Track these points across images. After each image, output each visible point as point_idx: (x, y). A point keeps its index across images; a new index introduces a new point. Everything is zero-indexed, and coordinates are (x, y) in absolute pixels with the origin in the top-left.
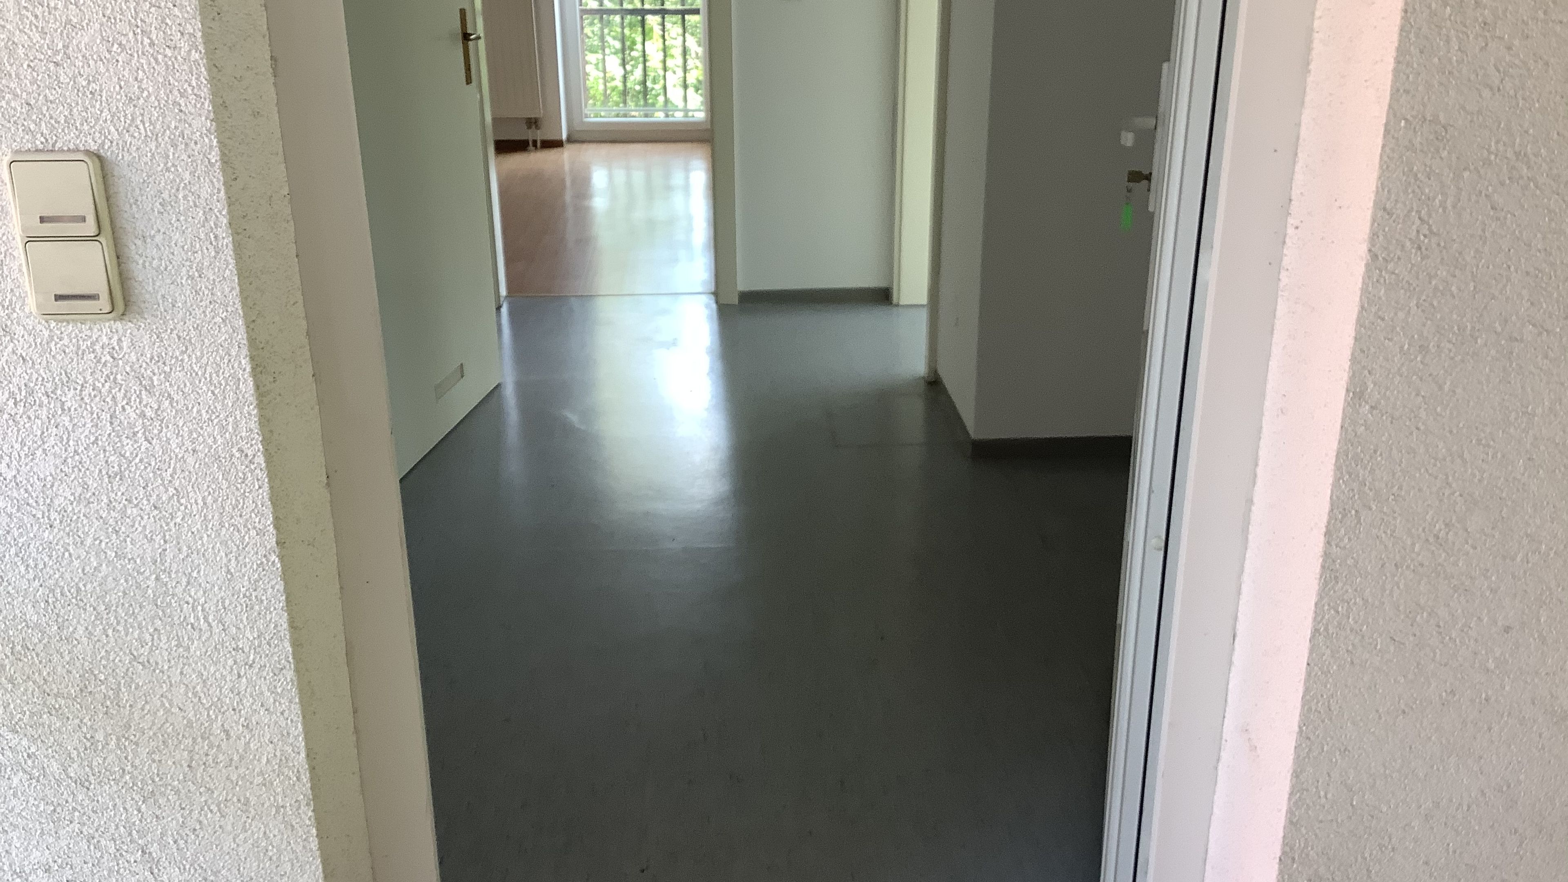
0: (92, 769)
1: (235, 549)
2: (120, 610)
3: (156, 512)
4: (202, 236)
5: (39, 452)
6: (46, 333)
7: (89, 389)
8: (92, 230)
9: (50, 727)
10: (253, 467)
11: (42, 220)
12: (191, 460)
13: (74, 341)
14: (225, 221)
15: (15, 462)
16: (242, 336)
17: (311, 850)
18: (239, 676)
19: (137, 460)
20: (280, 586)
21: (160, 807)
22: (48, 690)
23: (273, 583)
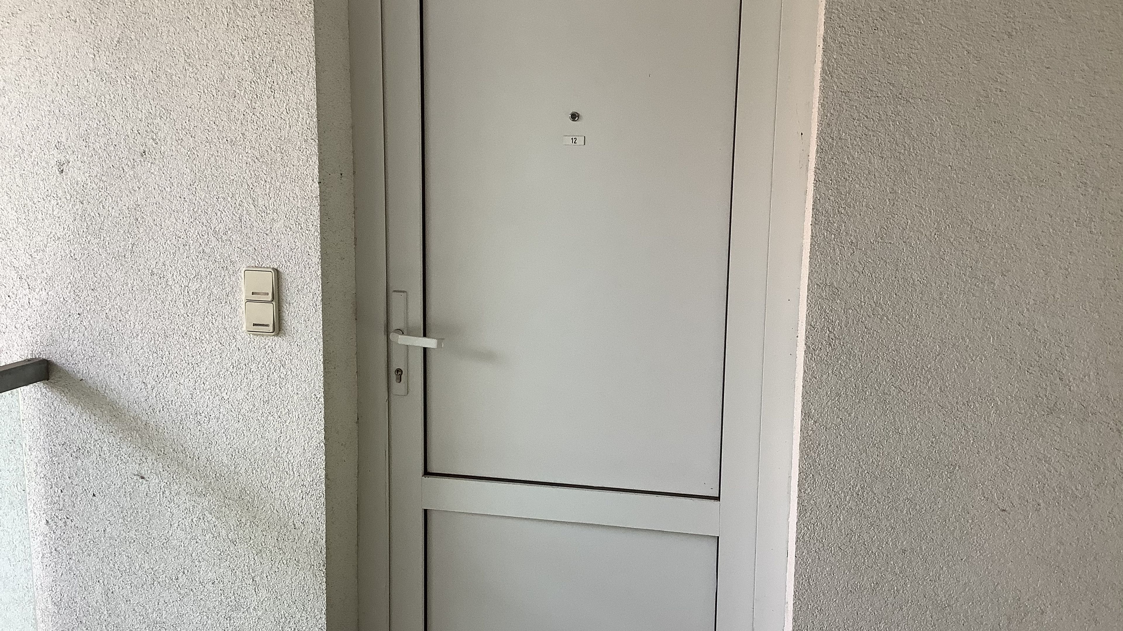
0: (238, 536)
1: (308, 439)
2: (259, 462)
3: (279, 419)
4: (311, 305)
5: (239, 389)
6: (249, 339)
7: (261, 364)
8: (270, 299)
9: (225, 513)
10: (319, 403)
11: (253, 293)
12: (296, 398)
13: (259, 343)
14: (320, 299)
15: (229, 392)
16: (321, 347)
17: (323, 589)
18: (303, 498)
19: (275, 395)
20: (324, 458)
21: (263, 558)
22: (226, 496)
23: (321, 456)
